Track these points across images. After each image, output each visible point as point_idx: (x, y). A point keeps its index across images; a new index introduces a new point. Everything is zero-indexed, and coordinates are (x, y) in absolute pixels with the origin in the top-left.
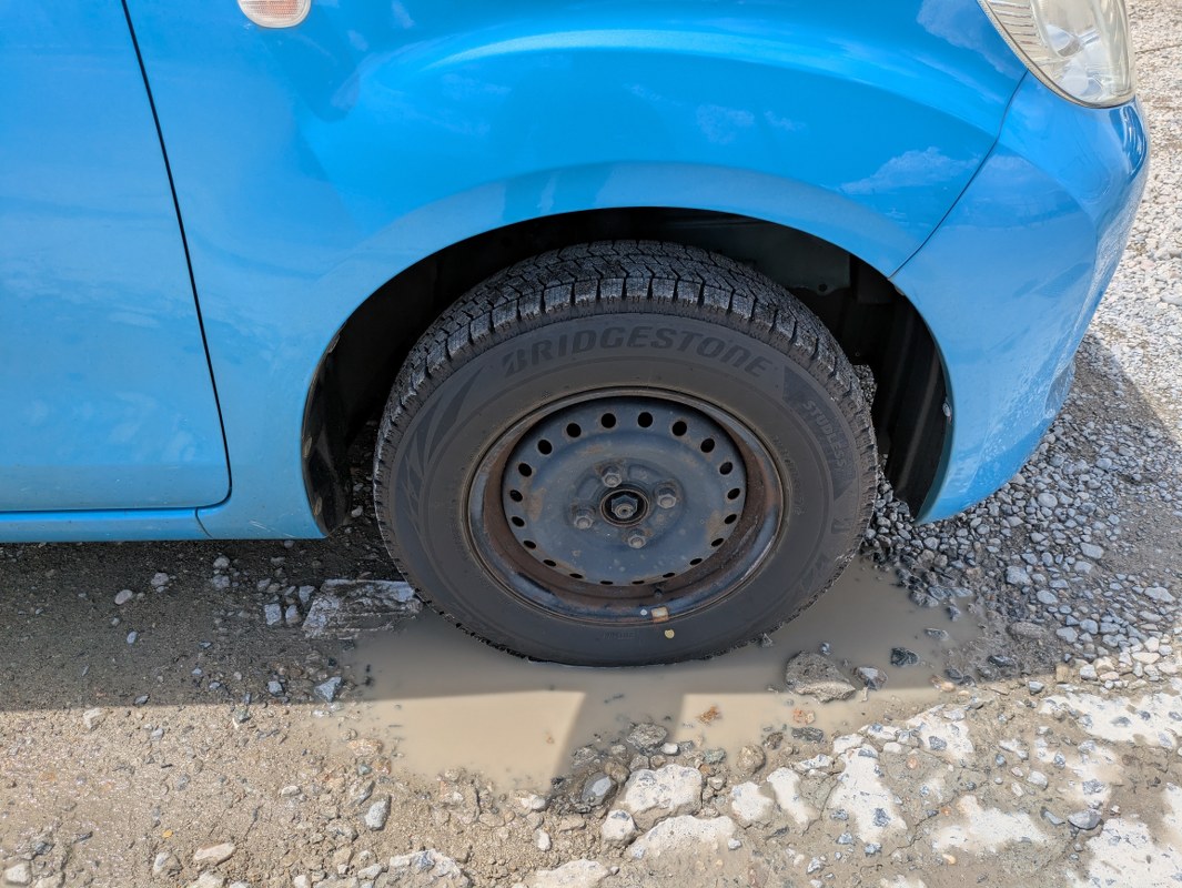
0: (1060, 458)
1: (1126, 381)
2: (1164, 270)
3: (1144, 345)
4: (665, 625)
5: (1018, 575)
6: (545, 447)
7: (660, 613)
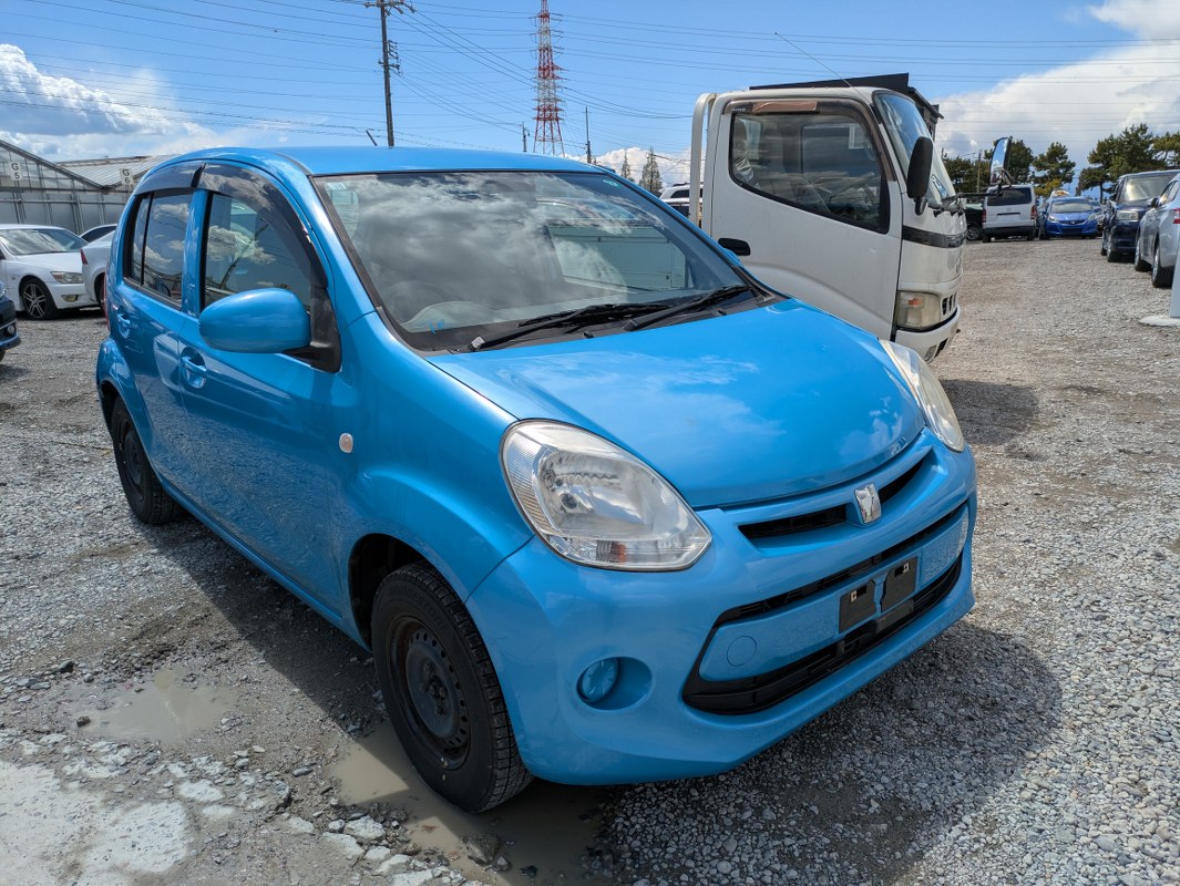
4: (445, 770)
7: (446, 763)
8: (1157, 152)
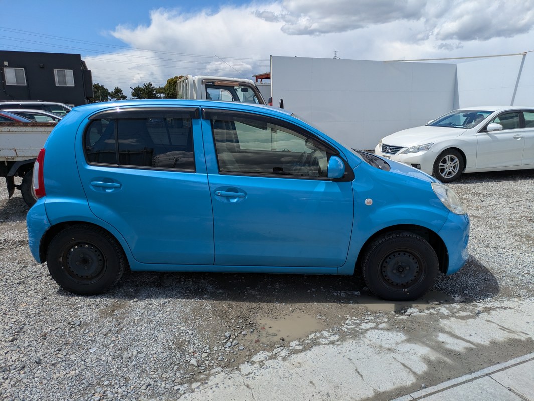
0: (472, 277)
1: (484, 266)
2: (492, 250)
3: (488, 261)
4: (407, 292)
5: (466, 292)
6: (390, 258)
7: (406, 290)
8: (158, 94)
